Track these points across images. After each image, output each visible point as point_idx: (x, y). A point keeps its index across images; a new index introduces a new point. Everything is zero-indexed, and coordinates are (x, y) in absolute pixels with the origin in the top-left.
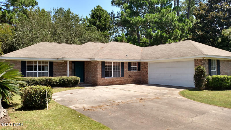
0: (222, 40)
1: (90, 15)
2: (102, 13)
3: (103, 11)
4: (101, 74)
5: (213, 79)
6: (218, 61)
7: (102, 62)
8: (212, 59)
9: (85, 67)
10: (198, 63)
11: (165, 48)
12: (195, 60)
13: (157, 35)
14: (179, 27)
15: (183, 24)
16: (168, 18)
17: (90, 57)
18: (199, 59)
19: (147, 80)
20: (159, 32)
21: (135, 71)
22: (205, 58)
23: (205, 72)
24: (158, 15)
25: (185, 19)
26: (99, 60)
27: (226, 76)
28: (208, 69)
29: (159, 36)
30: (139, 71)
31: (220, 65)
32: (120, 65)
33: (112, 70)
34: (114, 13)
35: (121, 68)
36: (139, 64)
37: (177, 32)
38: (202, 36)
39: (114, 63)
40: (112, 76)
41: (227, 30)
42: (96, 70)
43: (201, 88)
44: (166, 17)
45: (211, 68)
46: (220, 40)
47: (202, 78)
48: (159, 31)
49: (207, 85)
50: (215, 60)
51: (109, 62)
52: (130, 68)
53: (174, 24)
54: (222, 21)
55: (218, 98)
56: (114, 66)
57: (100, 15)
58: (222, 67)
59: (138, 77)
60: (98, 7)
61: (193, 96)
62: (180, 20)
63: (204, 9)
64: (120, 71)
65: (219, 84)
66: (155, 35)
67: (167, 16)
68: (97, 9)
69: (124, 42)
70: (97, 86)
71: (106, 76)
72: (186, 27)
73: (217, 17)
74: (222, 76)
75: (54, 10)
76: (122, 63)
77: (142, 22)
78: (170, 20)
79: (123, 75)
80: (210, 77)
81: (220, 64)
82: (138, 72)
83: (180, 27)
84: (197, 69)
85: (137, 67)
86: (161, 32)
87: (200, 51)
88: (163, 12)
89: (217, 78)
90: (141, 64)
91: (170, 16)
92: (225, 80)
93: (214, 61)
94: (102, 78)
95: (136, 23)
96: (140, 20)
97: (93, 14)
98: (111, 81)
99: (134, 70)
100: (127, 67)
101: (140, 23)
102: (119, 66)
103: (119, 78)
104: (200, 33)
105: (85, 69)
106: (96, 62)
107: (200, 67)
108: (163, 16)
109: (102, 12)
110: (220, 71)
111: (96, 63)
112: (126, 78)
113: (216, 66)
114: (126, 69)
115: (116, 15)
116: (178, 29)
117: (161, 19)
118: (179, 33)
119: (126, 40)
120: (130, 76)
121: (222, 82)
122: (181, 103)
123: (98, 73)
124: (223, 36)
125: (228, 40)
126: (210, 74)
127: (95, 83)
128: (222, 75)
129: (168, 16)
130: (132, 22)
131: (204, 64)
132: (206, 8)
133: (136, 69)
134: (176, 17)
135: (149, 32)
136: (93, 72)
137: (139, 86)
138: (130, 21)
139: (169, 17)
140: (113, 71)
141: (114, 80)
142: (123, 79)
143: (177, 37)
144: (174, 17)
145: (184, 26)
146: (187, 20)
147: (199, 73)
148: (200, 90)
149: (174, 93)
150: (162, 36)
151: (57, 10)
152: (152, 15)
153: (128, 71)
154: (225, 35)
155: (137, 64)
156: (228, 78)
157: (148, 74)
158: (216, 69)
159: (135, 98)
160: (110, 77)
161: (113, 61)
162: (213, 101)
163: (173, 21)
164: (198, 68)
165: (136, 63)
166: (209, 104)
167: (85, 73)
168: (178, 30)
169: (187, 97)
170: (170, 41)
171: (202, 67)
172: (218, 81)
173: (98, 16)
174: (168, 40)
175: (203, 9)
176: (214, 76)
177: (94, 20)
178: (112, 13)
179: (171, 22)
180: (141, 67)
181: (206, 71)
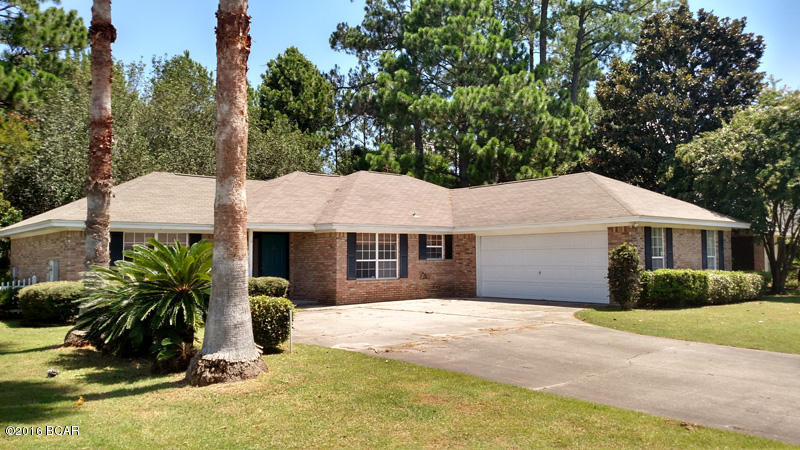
0: (675, 172)
1: (263, 77)
2: (304, 72)
3: (307, 65)
4: (345, 271)
5: (658, 278)
6: (669, 231)
7: (348, 234)
8: (653, 226)
9: (291, 249)
10: (616, 237)
11: (522, 195)
12: (609, 228)
13: (489, 153)
14: (552, 128)
15: (564, 120)
16: (522, 102)
17: (314, 221)
18: (621, 228)
19: (474, 285)
20: (495, 144)
21: (436, 260)
22: (636, 225)
23: (638, 262)
24: (492, 90)
25: (569, 105)
26: (339, 229)
27: (690, 271)
28: (643, 253)
29: (496, 156)
30: (449, 261)
31: (674, 243)
32: (397, 242)
33: (375, 258)
34: (340, 73)
35: (400, 252)
36: (449, 238)
37: (546, 145)
38: (623, 159)
39: (381, 235)
40: (374, 275)
41: (689, 145)
42: (332, 257)
43: (627, 303)
44: (516, 97)
45: (651, 249)
46: (670, 172)
47: (631, 278)
48: (497, 141)
49: (644, 294)
50: (660, 229)
51: (366, 235)
52: (424, 253)
53: (538, 119)
54: (676, 118)
55: (674, 325)
56: (381, 247)
57: (300, 79)
58: (678, 248)
59: (446, 279)
60: (292, 51)
61: (614, 322)
62: (553, 109)
63: (625, 83)
64: (397, 260)
65: (673, 292)
66: (485, 154)
67: (518, 94)
68: (286, 61)
69: (391, 172)
70: (333, 303)
71: (359, 276)
72: (571, 130)
73: (660, 106)
74: (681, 272)
75: (154, 62)
76: (404, 238)
77: (445, 111)
78: (529, 108)
79: (404, 274)
80: (650, 273)
81: (674, 239)
82: (446, 264)
83: (556, 130)
84: (618, 254)
85: (443, 247)
86: (503, 143)
87: (623, 206)
88: (508, 85)
89: (667, 276)
90: (455, 240)
91: (526, 95)
92: (687, 280)
93: (657, 231)
94: (350, 282)
95: (427, 114)
96: (439, 105)
97: (274, 75)
98: (373, 289)
99: (434, 256)
100: (417, 248)
101: (438, 113)
102: (394, 247)
103: (395, 281)
104: (615, 152)
105: (291, 256)
106: (331, 234)
107: (624, 248)
108: (507, 96)
109: (303, 69)
110: (674, 258)
111: (331, 236)
112: (413, 280)
113: (664, 244)
114: (413, 253)
115: (347, 80)
116: (549, 135)
117: (499, 104)
118: (554, 146)
119: (395, 165)
120: (425, 276)
121: (680, 287)
122: (592, 336)
123: (338, 268)
124: (679, 161)
125: (691, 172)
126: (649, 266)
127: (328, 297)
128: (679, 268)
129: (521, 96)
130: (415, 108)
131: (634, 239)
132: (632, 80)
133: (439, 255)
134: (544, 101)
135: (467, 142)
136: (322, 263)
137: (454, 302)
138: (410, 105)
139: (525, 100)
140: (377, 260)
141: (382, 286)
142: (405, 284)
143: (547, 160)
144: (539, 99)
145: (566, 126)
146: (574, 108)
147: (621, 263)
148: (625, 308)
149: (564, 317)
150: (505, 156)
151: (163, 63)
152: (476, 90)
153: (418, 261)
154: (684, 159)
155: (443, 240)
156: (694, 277)
157: (475, 267)
158: (663, 253)
159: (476, 329)
160: (370, 277)
161: (377, 231)
162: (664, 331)
163: (535, 112)
164: (619, 251)
165: (440, 237)
166: (658, 336)
167: (291, 268)
168: (549, 139)
169: (599, 324)
170: (527, 170)
171: (630, 248)
172: (670, 283)
173: (292, 83)
174: (523, 168)
175: (622, 83)
176: (661, 272)
177: (279, 93)
178: (333, 72)
179: (529, 115)
180: (455, 249)
181: (640, 257)
